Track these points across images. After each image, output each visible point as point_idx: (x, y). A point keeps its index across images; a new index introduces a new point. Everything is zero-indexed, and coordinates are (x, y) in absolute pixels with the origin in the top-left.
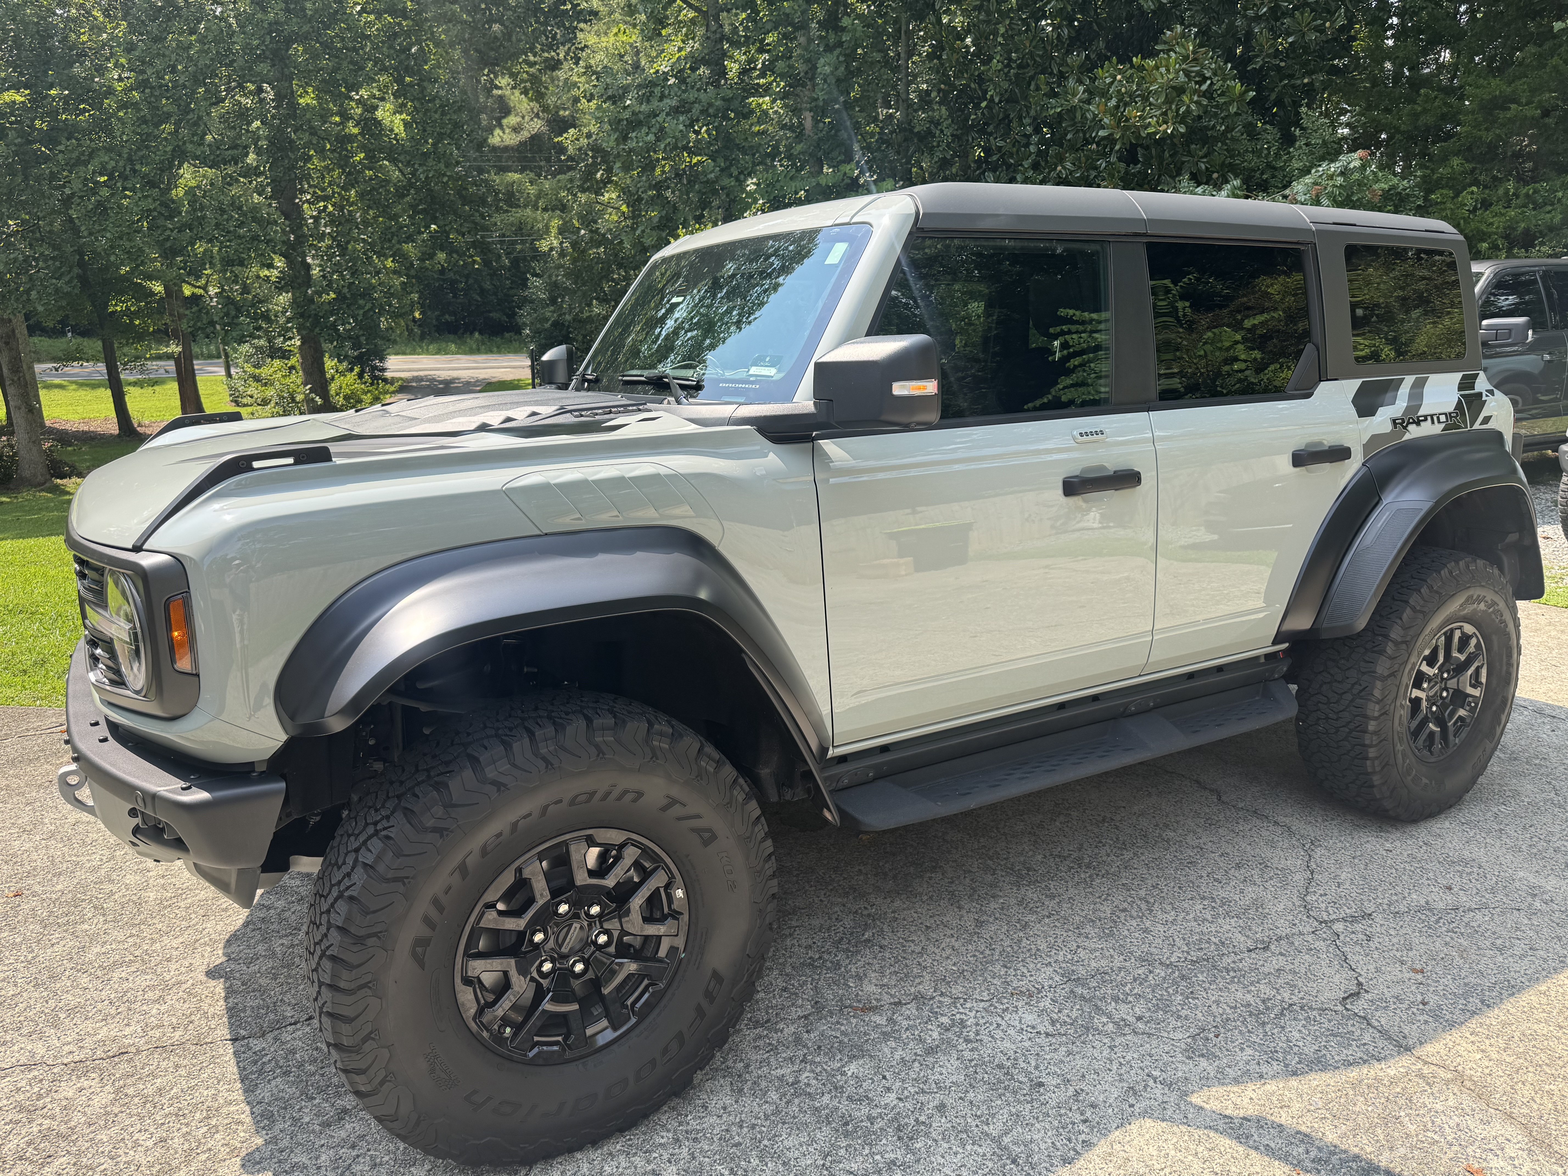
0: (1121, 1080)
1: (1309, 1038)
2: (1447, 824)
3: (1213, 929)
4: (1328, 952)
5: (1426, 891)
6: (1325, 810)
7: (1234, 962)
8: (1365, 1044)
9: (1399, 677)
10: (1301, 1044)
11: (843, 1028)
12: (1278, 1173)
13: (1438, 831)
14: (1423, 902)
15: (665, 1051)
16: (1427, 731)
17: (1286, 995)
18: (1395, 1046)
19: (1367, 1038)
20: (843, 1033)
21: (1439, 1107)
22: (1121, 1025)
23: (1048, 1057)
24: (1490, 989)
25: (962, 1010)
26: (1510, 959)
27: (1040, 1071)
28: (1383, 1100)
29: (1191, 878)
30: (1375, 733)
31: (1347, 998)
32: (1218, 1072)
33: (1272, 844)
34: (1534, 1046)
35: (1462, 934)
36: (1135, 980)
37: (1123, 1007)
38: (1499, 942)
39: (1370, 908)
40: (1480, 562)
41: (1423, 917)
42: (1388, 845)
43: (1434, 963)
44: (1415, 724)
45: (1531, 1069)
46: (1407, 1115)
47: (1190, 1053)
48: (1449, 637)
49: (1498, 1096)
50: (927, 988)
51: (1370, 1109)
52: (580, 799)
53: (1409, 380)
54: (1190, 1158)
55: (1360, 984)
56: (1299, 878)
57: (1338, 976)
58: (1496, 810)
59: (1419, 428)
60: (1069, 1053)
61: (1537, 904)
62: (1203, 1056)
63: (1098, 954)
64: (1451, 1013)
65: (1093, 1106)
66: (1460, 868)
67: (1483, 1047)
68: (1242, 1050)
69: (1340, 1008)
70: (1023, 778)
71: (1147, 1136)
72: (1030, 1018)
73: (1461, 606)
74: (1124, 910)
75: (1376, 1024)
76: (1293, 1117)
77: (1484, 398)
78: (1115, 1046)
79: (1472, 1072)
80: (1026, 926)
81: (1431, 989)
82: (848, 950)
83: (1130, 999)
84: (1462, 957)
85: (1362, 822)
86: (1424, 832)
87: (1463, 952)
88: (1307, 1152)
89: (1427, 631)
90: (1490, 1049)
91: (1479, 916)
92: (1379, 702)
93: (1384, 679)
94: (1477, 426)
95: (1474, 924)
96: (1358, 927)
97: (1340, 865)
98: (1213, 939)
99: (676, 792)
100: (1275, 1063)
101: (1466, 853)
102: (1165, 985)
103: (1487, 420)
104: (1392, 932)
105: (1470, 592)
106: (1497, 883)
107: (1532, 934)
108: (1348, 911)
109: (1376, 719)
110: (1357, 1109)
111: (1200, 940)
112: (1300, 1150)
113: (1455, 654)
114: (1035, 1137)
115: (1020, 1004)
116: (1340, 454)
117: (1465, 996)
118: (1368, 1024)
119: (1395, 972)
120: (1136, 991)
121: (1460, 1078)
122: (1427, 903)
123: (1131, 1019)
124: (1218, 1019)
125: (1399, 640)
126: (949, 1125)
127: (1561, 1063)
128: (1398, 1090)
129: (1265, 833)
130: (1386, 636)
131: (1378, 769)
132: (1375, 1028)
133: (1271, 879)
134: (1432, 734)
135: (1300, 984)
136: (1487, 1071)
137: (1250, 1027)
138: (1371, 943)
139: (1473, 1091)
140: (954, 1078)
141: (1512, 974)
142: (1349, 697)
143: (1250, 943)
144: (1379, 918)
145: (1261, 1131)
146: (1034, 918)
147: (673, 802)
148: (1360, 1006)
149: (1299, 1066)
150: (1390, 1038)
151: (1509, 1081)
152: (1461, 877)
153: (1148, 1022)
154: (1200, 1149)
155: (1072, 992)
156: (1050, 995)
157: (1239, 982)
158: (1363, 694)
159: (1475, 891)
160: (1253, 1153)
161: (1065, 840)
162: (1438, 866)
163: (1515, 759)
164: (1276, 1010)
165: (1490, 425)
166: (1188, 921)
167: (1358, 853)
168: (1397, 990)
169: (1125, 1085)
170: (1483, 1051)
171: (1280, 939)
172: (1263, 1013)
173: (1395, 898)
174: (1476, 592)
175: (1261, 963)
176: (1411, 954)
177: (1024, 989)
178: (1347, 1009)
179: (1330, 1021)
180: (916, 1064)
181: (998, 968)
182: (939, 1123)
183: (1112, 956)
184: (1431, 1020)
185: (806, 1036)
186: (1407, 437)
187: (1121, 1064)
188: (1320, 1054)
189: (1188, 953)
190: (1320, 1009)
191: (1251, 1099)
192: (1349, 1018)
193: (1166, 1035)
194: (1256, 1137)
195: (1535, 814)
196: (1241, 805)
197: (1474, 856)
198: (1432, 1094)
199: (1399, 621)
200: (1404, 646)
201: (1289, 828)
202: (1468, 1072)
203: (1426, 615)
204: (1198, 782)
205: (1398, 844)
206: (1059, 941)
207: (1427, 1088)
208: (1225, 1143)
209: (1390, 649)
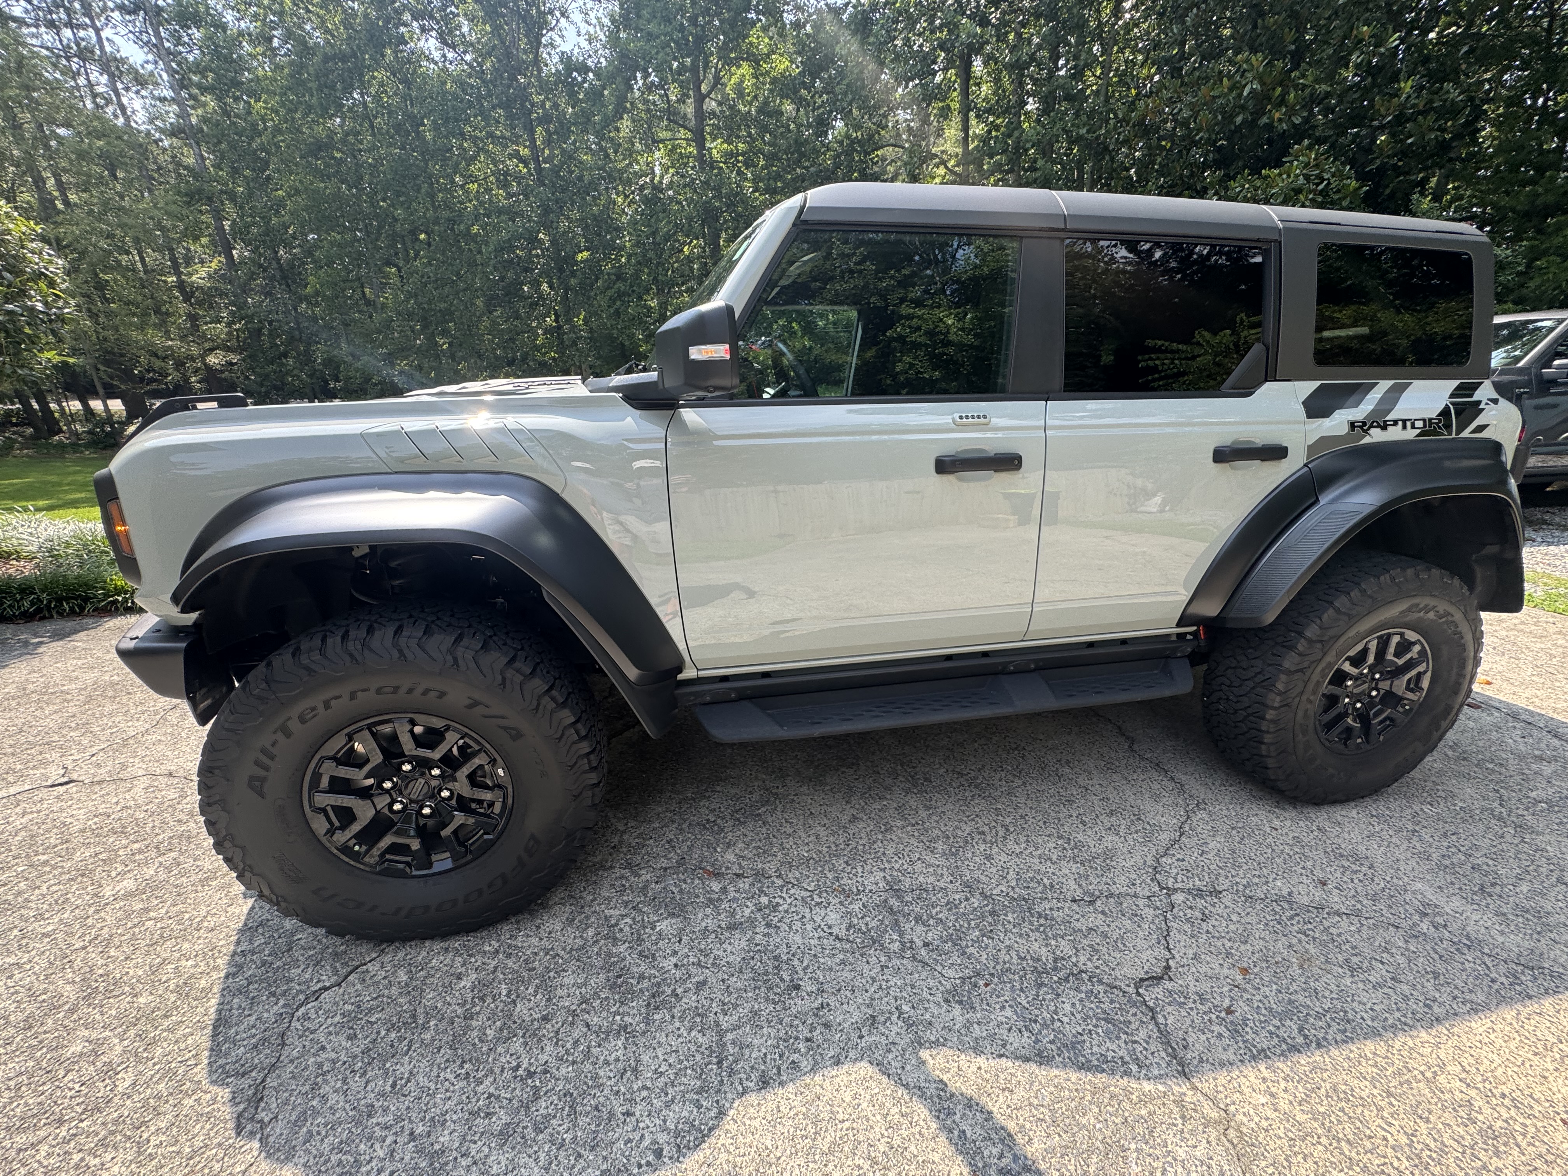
0: (869, 1006)
1: (1078, 1016)
2: (1354, 813)
3: (1051, 871)
4: (1153, 922)
5: (1295, 880)
6: (1228, 775)
7: (1051, 909)
8: (1135, 1042)
9: (1308, 673)
10: (1066, 1020)
11: (684, 886)
12: (955, 1171)
13: (1340, 819)
14: (1285, 893)
15: (490, 885)
16: (1345, 725)
17: (1083, 959)
18: (1168, 1055)
19: (1142, 1035)
20: (681, 892)
21: (1181, 1153)
22: (907, 946)
23: (822, 960)
24: (1319, 1016)
25: (784, 895)
26: (1361, 985)
27: (805, 973)
28: (1118, 1120)
29: (1061, 815)
30: (1273, 721)
31: (1147, 979)
32: (965, 1026)
33: (1156, 798)
34: (1342, 1110)
35: (1314, 939)
36: (947, 904)
37: (920, 929)
38: (1355, 960)
39: (1223, 884)
40: (1435, 572)
41: (1278, 909)
42: (1276, 823)
43: (1264, 965)
44: (1328, 717)
45: (1324, 1140)
46: (1137, 1150)
47: (951, 996)
48: (1384, 643)
49: (1263, 1164)
50: (771, 868)
51: (1098, 1126)
52: (386, 690)
53: (1384, 385)
54: (878, 1117)
55: (1168, 967)
56: (1165, 837)
57: (1149, 952)
58: (1418, 809)
59: (1384, 432)
60: (843, 962)
61: (1424, 926)
62: (960, 1002)
63: (931, 870)
64: (1256, 1033)
65: (827, 1025)
66: (1346, 863)
67: (1274, 1090)
68: (1003, 1008)
69: (1131, 990)
70: (878, 716)
71: (852, 1078)
72: (833, 917)
73: (1401, 613)
74: (983, 833)
75: (1161, 1020)
76: (1009, 1106)
77: (1481, 406)
78: (887, 967)
79: (1245, 1120)
80: (889, 830)
81: (1246, 996)
82: (738, 820)
83: (931, 922)
84: (1301, 967)
85: (1260, 794)
86: (1321, 817)
87: (1305, 961)
88: (1001, 1157)
89: (1351, 633)
90: (1282, 1094)
91: (1344, 923)
92: (1280, 694)
93: (1289, 673)
94: (1466, 434)
95: (1334, 931)
96: (1200, 903)
97: (1214, 832)
98: (1045, 880)
99: (477, 695)
100: (1026, 1034)
101: (1362, 848)
102: (971, 917)
103: (1481, 428)
104: (1234, 918)
105: (1416, 600)
106: (1383, 890)
107: (1401, 960)
108: (1198, 883)
109: (1276, 709)
110: (1084, 1121)
111: (1032, 879)
112: (995, 1151)
113: (1390, 656)
114: (756, 1042)
115: (834, 901)
116: (1277, 453)
117: (1283, 1016)
118: (1153, 1018)
119: (1214, 965)
120: (940, 916)
121: (1226, 1121)
122: (1290, 894)
123: (919, 943)
124: (999, 967)
125: (1314, 638)
126: (694, 1004)
127: (1369, 1146)
128: (1143, 1112)
129: (1155, 786)
130: (1300, 634)
131: (1273, 754)
132: (1157, 1024)
133: (1136, 832)
134: (1349, 730)
135: (1104, 950)
136: (1265, 1124)
137: (1025, 984)
138: (1204, 924)
139: (1234, 1147)
140: (731, 959)
141: (1355, 1004)
142: (1250, 684)
143: (1078, 894)
144: (1227, 899)
145: (968, 1112)
146: (899, 823)
147: (475, 704)
148: (1153, 994)
149: (1049, 1046)
150: (1168, 1043)
151: (1286, 1148)
152: (1343, 874)
153: (932, 951)
154: (895, 1110)
155: (886, 901)
156: (865, 899)
157: (1044, 932)
158: (1264, 684)
159: (1353, 892)
160: (942, 1139)
161: (973, 759)
162: (1322, 855)
163: (1465, 759)
164: (1062, 974)
165: (1484, 434)
166: (1033, 856)
167: (1240, 825)
168: (1205, 986)
169: (870, 1012)
170: (1272, 1095)
171: (1112, 895)
172: (1047, 973)
173: (1256, 880)
174: (1423, 601)
175: (1077, 916)
176: (1243, 947)
177: (847, 888)
178: (1138, 994)
179: (1112, 1002)
180: (713, 936)
181: (840, 864)
182: (690, 1000)
183: (942, 875)
184: (1226, 1034)
185: (653, 885)
186: (1367, 440)
187: (881, 987)
188: (1080, 1038)
189: (1013, 888)
190: (1108, 985)
191: (980, 1068)
192: (1134, 1004)
193: (939, 968)
194: (957, 1118)
195: (1464, 821)
196: (1148, 756)
197: (1369, 853)
198: (1182, 1132)
199: (1318, 621)
200: (1319, 645)
201: (1182, 786)
202: (1240, 1117)
203: (1353, 619)
204: (1119, 728)
205: (1288, 823)
206: (907, 849)
207: (1180, 1121)
208: (921, 1111)
209: (1302, 646)
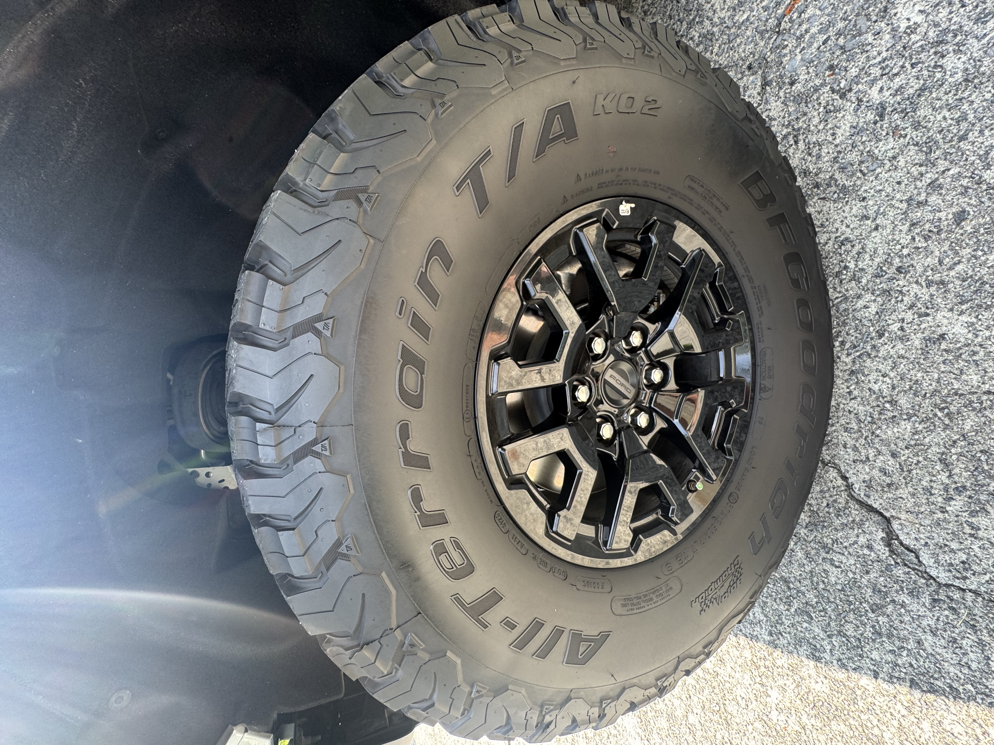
11: (814, 30)
185: (798, 87)
